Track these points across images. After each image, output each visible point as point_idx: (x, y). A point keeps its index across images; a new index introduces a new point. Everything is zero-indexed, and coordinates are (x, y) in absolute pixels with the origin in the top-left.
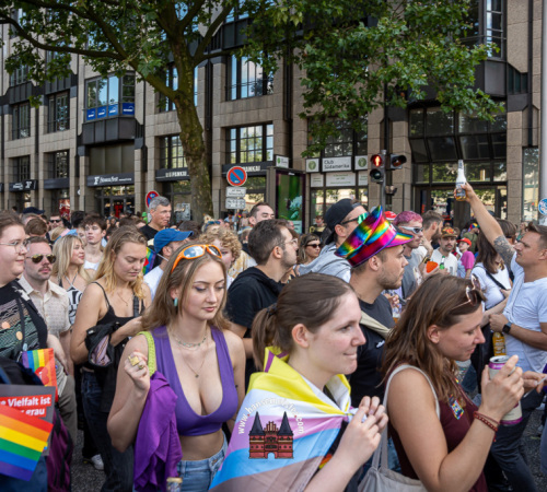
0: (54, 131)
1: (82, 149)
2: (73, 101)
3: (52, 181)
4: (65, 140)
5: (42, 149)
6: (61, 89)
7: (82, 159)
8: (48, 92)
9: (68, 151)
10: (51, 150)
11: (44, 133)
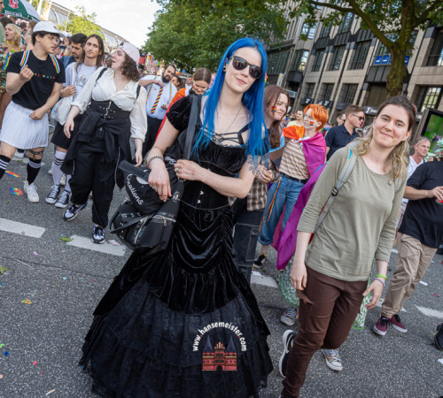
0: (355, 69)
1: (366, 85)
2: (371, 48)
3: (342, 104)
4: (357, 77)
5: (343, 81)
6: (367, 39)
7: (364, 92)
8: (358, 40)
9: (357, 85)
10: (348, 82)
11: (348, 69)
